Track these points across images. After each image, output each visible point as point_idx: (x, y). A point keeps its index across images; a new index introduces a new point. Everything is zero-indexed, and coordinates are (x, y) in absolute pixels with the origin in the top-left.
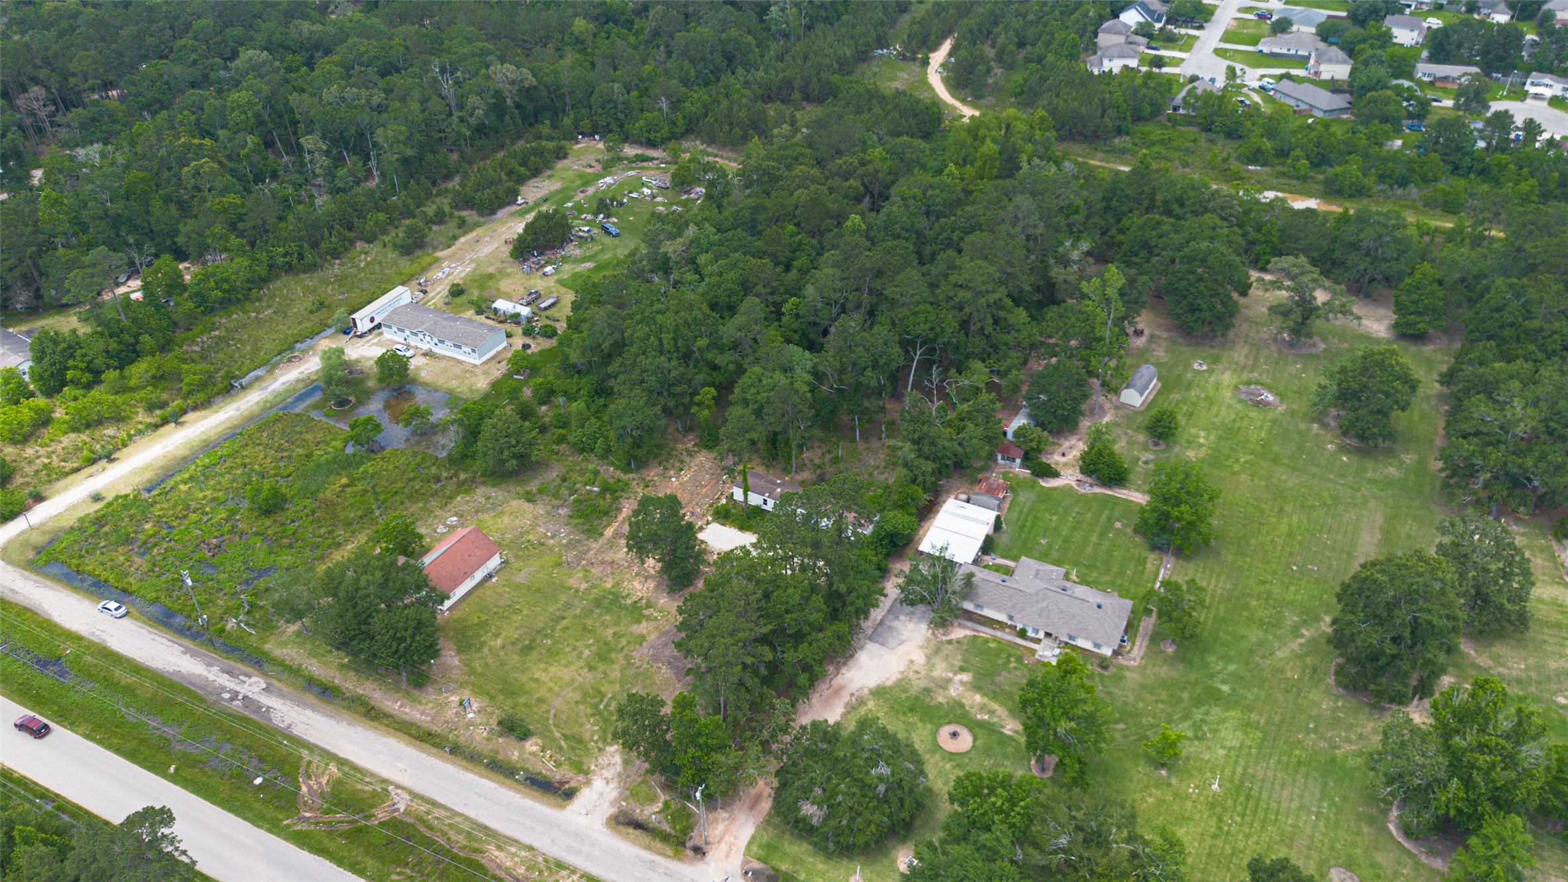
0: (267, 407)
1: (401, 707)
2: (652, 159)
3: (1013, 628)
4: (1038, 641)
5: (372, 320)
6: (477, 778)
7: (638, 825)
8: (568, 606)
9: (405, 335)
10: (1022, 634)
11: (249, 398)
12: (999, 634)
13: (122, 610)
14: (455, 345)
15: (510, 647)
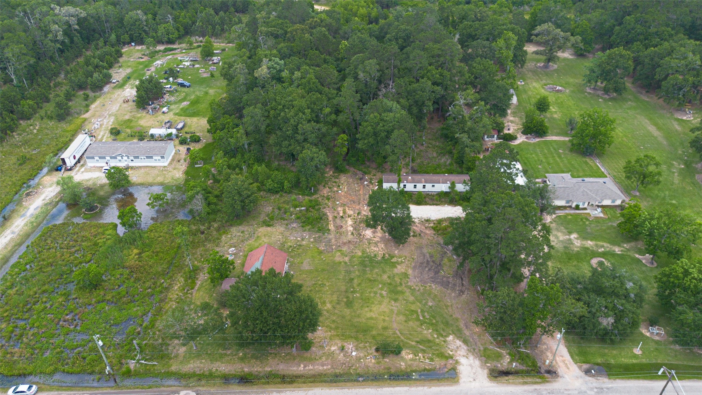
0: (35, 226)
1: (305, 367)
2: (175, 49)
3: (570, 207)
4: (585, 209)
5: (74, 157)
6: (392, 389)
7: (506, 373)
8: (348, 272)
9: (105, 161)
10: (577, 207)
11: (16, 224)
12: (567, 211)
13: (34, 388)
14: (148, 157)
15: (338, 306)
